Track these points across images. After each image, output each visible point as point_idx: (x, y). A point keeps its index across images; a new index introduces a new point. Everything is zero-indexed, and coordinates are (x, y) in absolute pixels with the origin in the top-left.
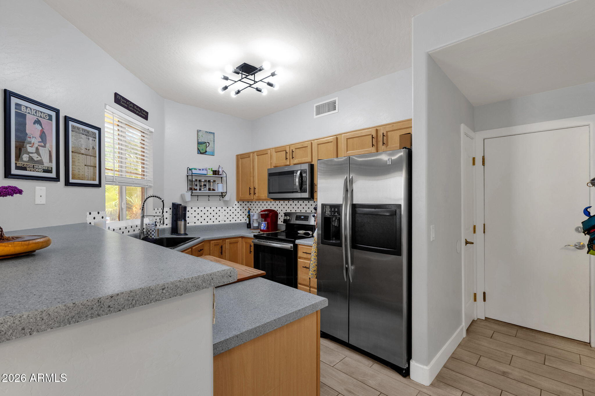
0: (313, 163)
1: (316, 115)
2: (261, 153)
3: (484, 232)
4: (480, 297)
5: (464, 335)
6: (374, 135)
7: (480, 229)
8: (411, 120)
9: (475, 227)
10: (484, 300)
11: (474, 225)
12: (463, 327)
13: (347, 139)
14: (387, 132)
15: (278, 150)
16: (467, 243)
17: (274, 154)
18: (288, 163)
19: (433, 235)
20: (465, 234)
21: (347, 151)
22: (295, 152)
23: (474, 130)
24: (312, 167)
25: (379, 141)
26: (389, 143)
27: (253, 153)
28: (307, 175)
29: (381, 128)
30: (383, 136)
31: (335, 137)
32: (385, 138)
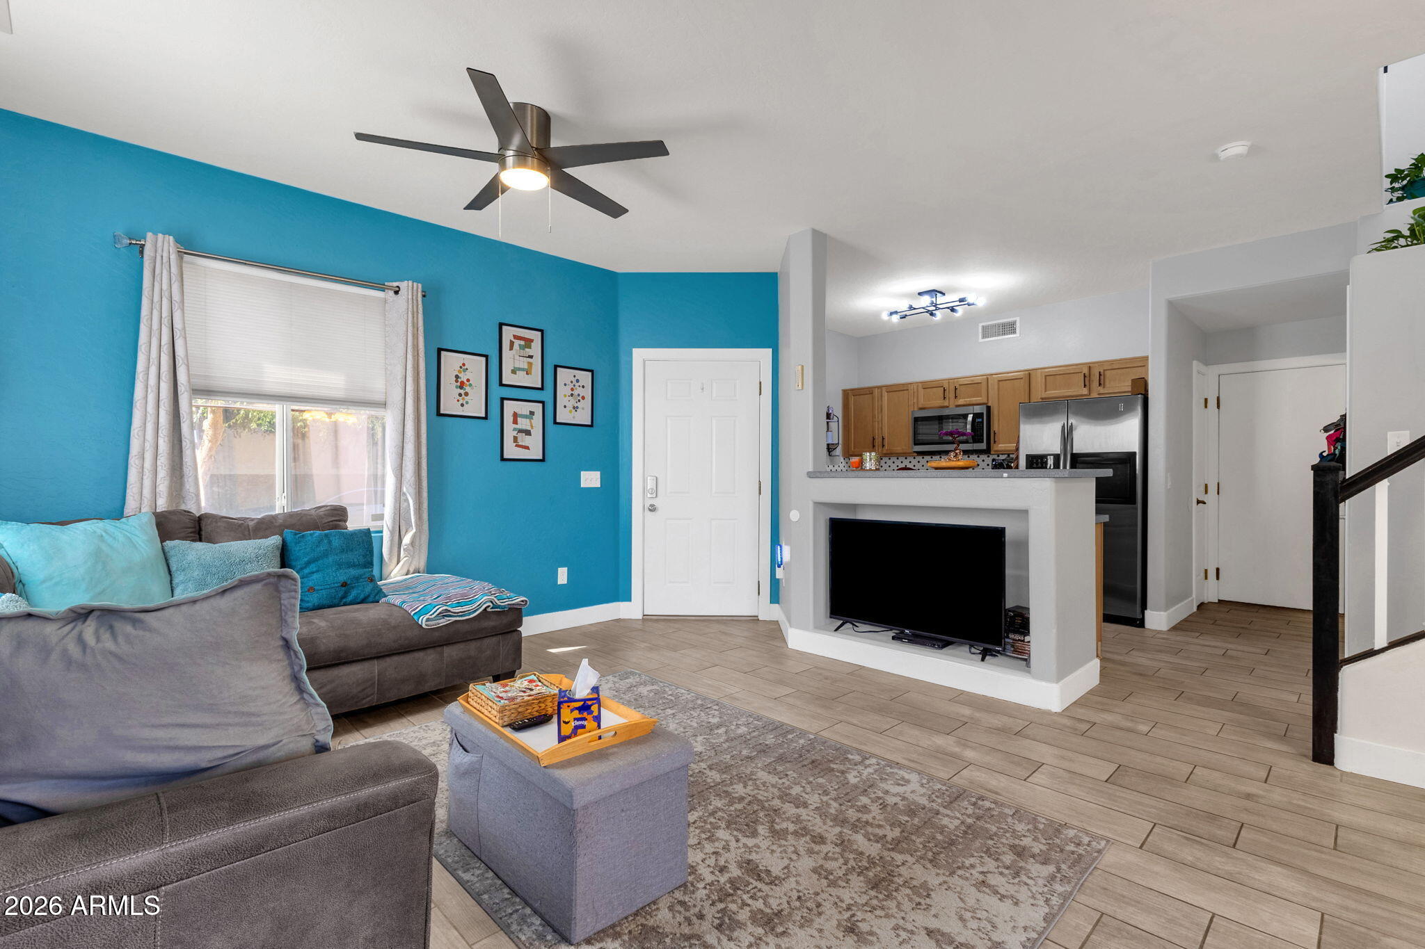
0: (989, 405)
1: (984, 337)
2: (894, 389)
3: (1218, 493)
4: (1212, 574)
5: (1195, 609)
6: (1087, 374)
7: (1212, 489)
8: (1147, 358)
9: (1206, 486)
10: (1218, 578)
11: (1206, 483)
12: (1192, 600)
13: (1046, 376)
14: (1104, 370)
15: (927, 386)
16: (1199, 502)
17: (921, 391)
18: (946, 404)
19: (1169, 484)
20: (1197, 493)
21: (1045, 391)
22: (958, 389)
23: (1207, 363)
24: (989, 408)
25: (1093, 381)
26: (1107, 383)
27: (880, 387)
28: (983, 420)
29: (1097, 365)
30: (1100, 375)
31: (1027, 372)
32: (1102, 377)
